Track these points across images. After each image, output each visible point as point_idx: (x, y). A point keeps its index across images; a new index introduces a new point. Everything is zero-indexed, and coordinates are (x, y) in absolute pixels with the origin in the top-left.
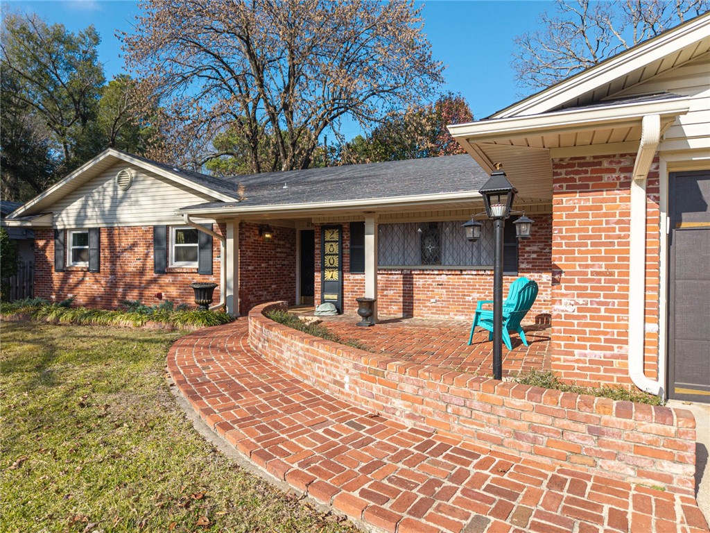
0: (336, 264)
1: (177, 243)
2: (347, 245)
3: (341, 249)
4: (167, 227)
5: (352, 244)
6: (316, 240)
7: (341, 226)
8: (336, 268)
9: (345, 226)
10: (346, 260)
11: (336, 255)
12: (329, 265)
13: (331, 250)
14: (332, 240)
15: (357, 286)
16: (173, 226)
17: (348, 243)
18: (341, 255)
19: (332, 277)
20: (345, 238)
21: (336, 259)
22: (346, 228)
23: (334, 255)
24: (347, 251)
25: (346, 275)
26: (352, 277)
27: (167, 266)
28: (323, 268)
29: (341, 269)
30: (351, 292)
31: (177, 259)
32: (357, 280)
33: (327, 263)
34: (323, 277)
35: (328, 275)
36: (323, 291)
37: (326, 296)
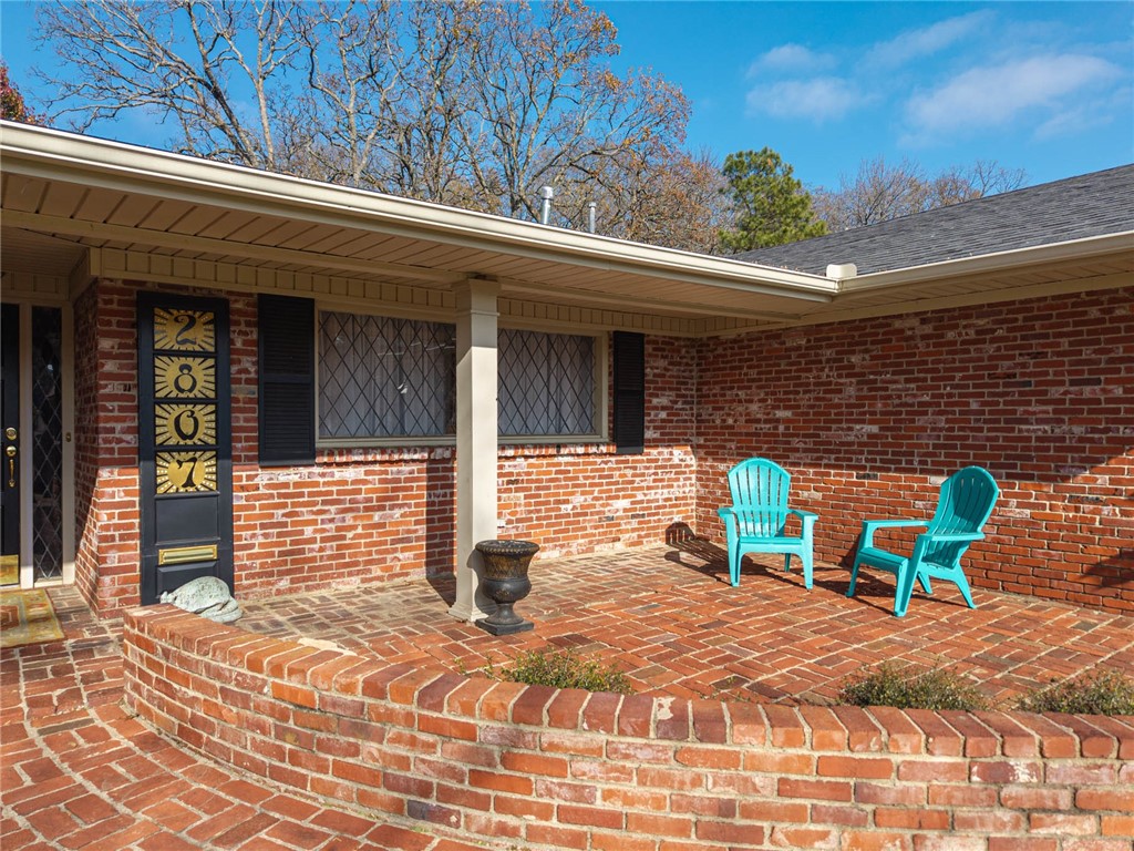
0: (206, 433)
2: (246, 371)
3: (222, 380)
5: (265, 365)
6: (105, 344)
7: (226, 302)
8: (205, 448)
9: (239, 306)
10: (246, 420)
11: (206, 401)
12: (175, 440)
13: (186, 383)
14: (190, 347)
15: (284, 505)
17: (249, 364)
18: (222, 403)
19: (189, 482)
20: (239, 344)
21: (205, 415)
22: (239, 312)
23: (195, 401)
24: (244, 392)
25: (241, 474)
26: (263, 477)
28: (147, 452)
29: (223, 451)
30: (263, 526)
32: (286, 485)
33: (166, 433)
34: (149, 486)
35: (171, 475)
36: (152, 537)
37: (166, 555)
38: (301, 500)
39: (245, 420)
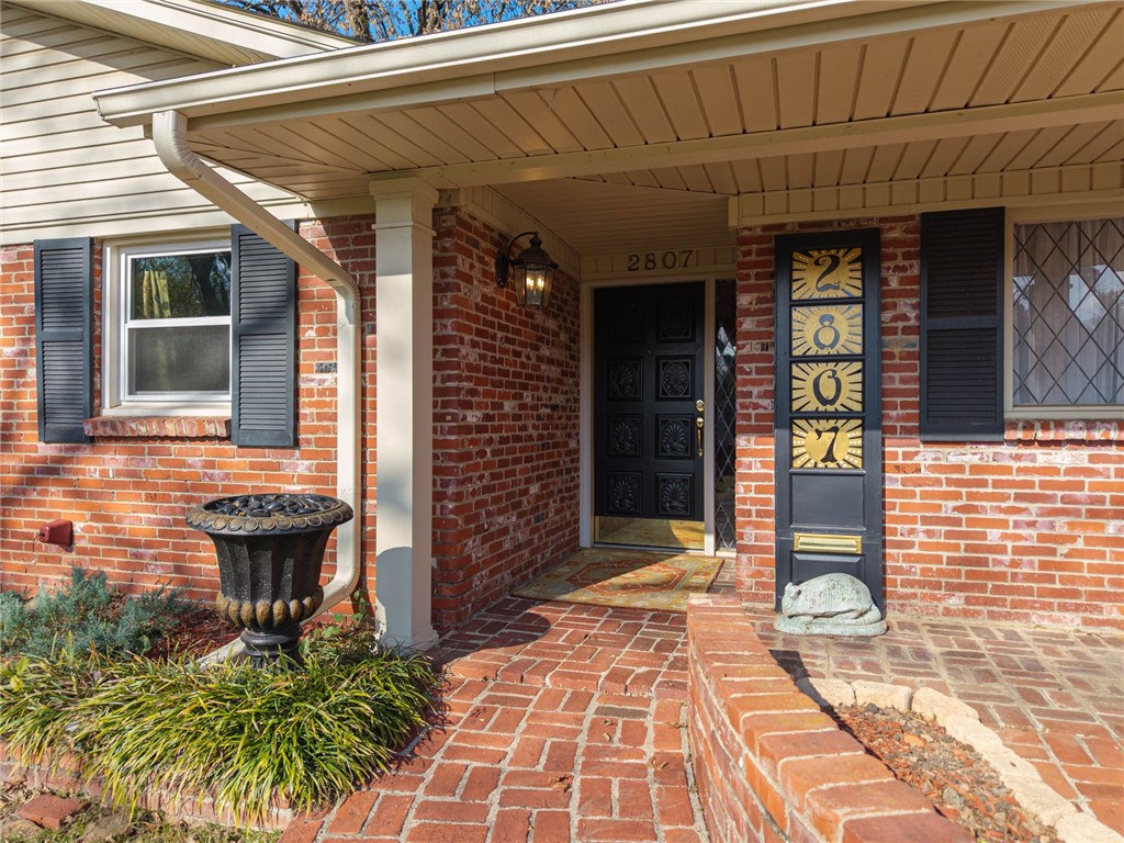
0: (851, 397)
1: (137, 314)
2: (905, 317)
3: (873, 331)
4: (96, 246)
5: (929, 307)
6: (744, 300)
7: (877, 231)
8: (849, 415)
9: (895, 234)
11: (851, 358)
12: (814, 405)
13: (827, 337)
14: (831, 294)
15: (957, 496)
16: (123, 242)
17: (908, 308)
18: (872, 361)
19: (829, 457)
20: (894, 284)
21: (849, 375)
22: (896, 243)
23: (838, 359)
24: (901, 344)
25: (896, 449)
26: (926, 456)
27: (93, 410)
28: (785, 418)
29: (871, 418)
30: (925, 520)
31: (143, 380)
32: (959, 468)
33: (804, 398)
34: (786, 457)
35: (809, 446)
36: (787, 517)
37: (802, 540)
38: (982, 490)
39: (903, 382)
